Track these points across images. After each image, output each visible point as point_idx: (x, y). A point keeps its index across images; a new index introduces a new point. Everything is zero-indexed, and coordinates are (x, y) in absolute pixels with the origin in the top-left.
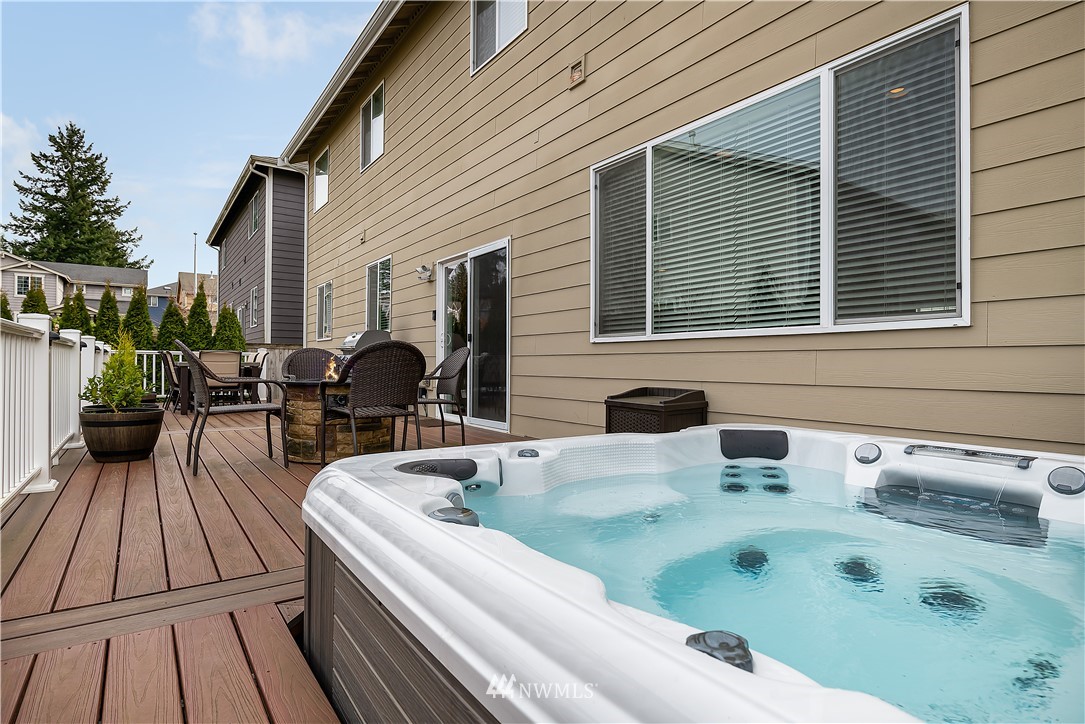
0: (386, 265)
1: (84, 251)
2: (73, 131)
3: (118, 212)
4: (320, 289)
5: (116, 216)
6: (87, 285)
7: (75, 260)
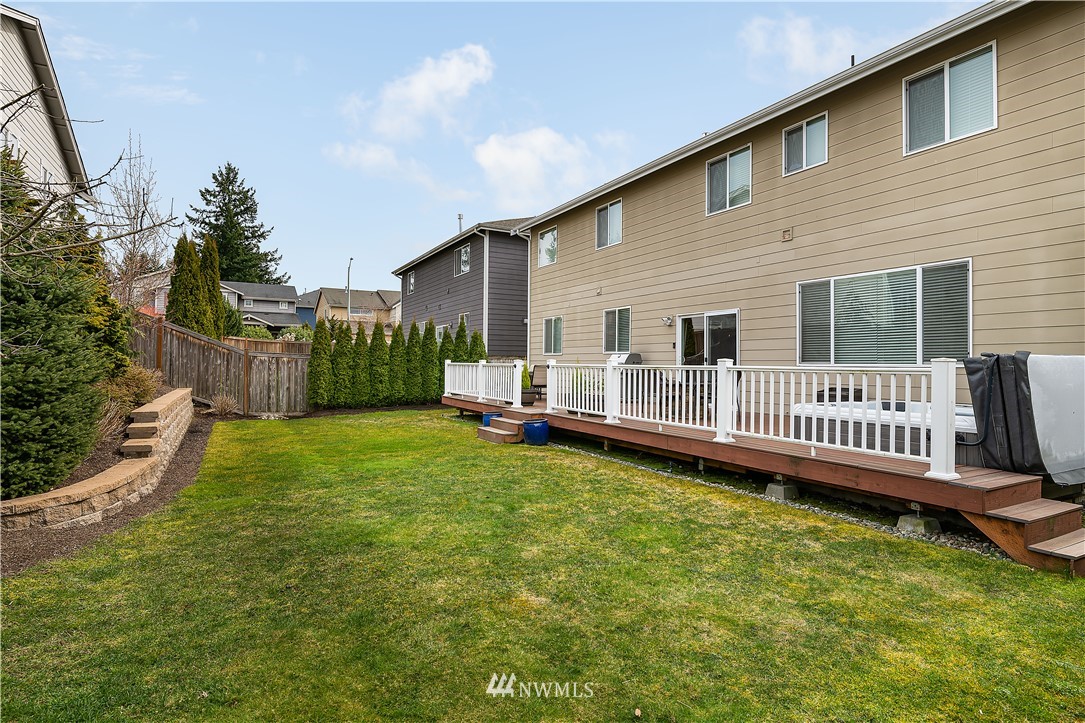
0: (624, 314)
1: (239, 270)
2: (230, 169)
3: (262, 236)
4: (546, 321)
5: (262, 240)
6: (254, 300)
7: (234, 278)
